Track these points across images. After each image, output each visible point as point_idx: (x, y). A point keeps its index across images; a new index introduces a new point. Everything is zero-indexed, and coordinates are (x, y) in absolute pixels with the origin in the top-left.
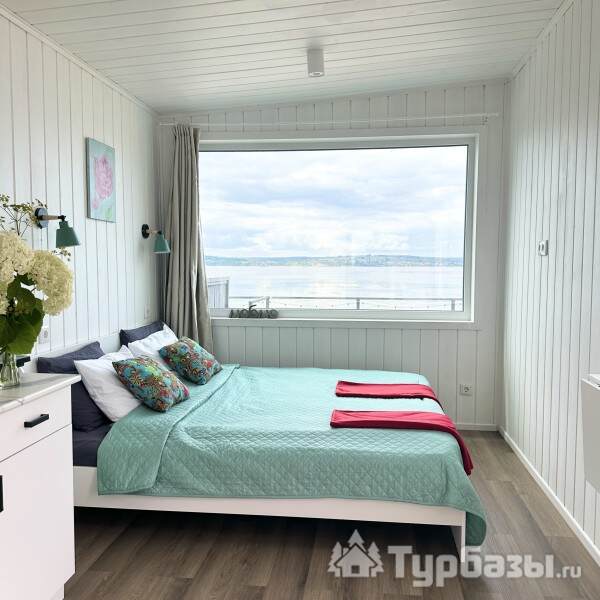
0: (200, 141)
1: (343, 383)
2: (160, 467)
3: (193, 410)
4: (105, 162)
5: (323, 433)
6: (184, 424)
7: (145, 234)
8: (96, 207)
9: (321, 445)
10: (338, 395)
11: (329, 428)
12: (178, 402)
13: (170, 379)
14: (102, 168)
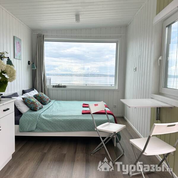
0: (45, 38)
1: (84, 104)
2: (37, 125)
3: (44, 111)
4: (19, 43)
5: (80, 115)
6: (42, 114)
7: (29, 64)
8: (16, 55)
9: (80, 118)
10: (83, 107)
11: (81, 114)
12: (40, 109)
13: (38, 103)
14: (18, 45)
